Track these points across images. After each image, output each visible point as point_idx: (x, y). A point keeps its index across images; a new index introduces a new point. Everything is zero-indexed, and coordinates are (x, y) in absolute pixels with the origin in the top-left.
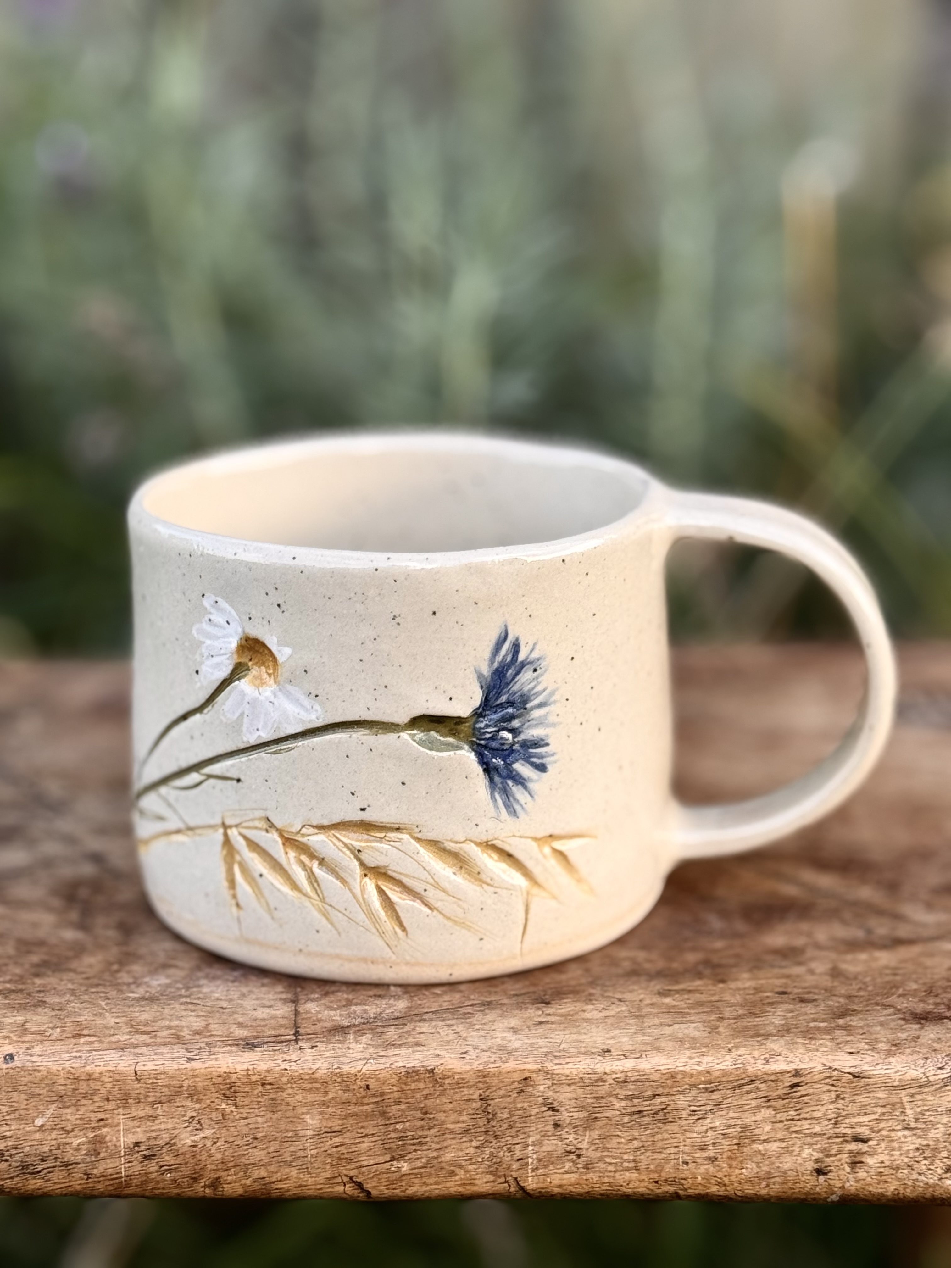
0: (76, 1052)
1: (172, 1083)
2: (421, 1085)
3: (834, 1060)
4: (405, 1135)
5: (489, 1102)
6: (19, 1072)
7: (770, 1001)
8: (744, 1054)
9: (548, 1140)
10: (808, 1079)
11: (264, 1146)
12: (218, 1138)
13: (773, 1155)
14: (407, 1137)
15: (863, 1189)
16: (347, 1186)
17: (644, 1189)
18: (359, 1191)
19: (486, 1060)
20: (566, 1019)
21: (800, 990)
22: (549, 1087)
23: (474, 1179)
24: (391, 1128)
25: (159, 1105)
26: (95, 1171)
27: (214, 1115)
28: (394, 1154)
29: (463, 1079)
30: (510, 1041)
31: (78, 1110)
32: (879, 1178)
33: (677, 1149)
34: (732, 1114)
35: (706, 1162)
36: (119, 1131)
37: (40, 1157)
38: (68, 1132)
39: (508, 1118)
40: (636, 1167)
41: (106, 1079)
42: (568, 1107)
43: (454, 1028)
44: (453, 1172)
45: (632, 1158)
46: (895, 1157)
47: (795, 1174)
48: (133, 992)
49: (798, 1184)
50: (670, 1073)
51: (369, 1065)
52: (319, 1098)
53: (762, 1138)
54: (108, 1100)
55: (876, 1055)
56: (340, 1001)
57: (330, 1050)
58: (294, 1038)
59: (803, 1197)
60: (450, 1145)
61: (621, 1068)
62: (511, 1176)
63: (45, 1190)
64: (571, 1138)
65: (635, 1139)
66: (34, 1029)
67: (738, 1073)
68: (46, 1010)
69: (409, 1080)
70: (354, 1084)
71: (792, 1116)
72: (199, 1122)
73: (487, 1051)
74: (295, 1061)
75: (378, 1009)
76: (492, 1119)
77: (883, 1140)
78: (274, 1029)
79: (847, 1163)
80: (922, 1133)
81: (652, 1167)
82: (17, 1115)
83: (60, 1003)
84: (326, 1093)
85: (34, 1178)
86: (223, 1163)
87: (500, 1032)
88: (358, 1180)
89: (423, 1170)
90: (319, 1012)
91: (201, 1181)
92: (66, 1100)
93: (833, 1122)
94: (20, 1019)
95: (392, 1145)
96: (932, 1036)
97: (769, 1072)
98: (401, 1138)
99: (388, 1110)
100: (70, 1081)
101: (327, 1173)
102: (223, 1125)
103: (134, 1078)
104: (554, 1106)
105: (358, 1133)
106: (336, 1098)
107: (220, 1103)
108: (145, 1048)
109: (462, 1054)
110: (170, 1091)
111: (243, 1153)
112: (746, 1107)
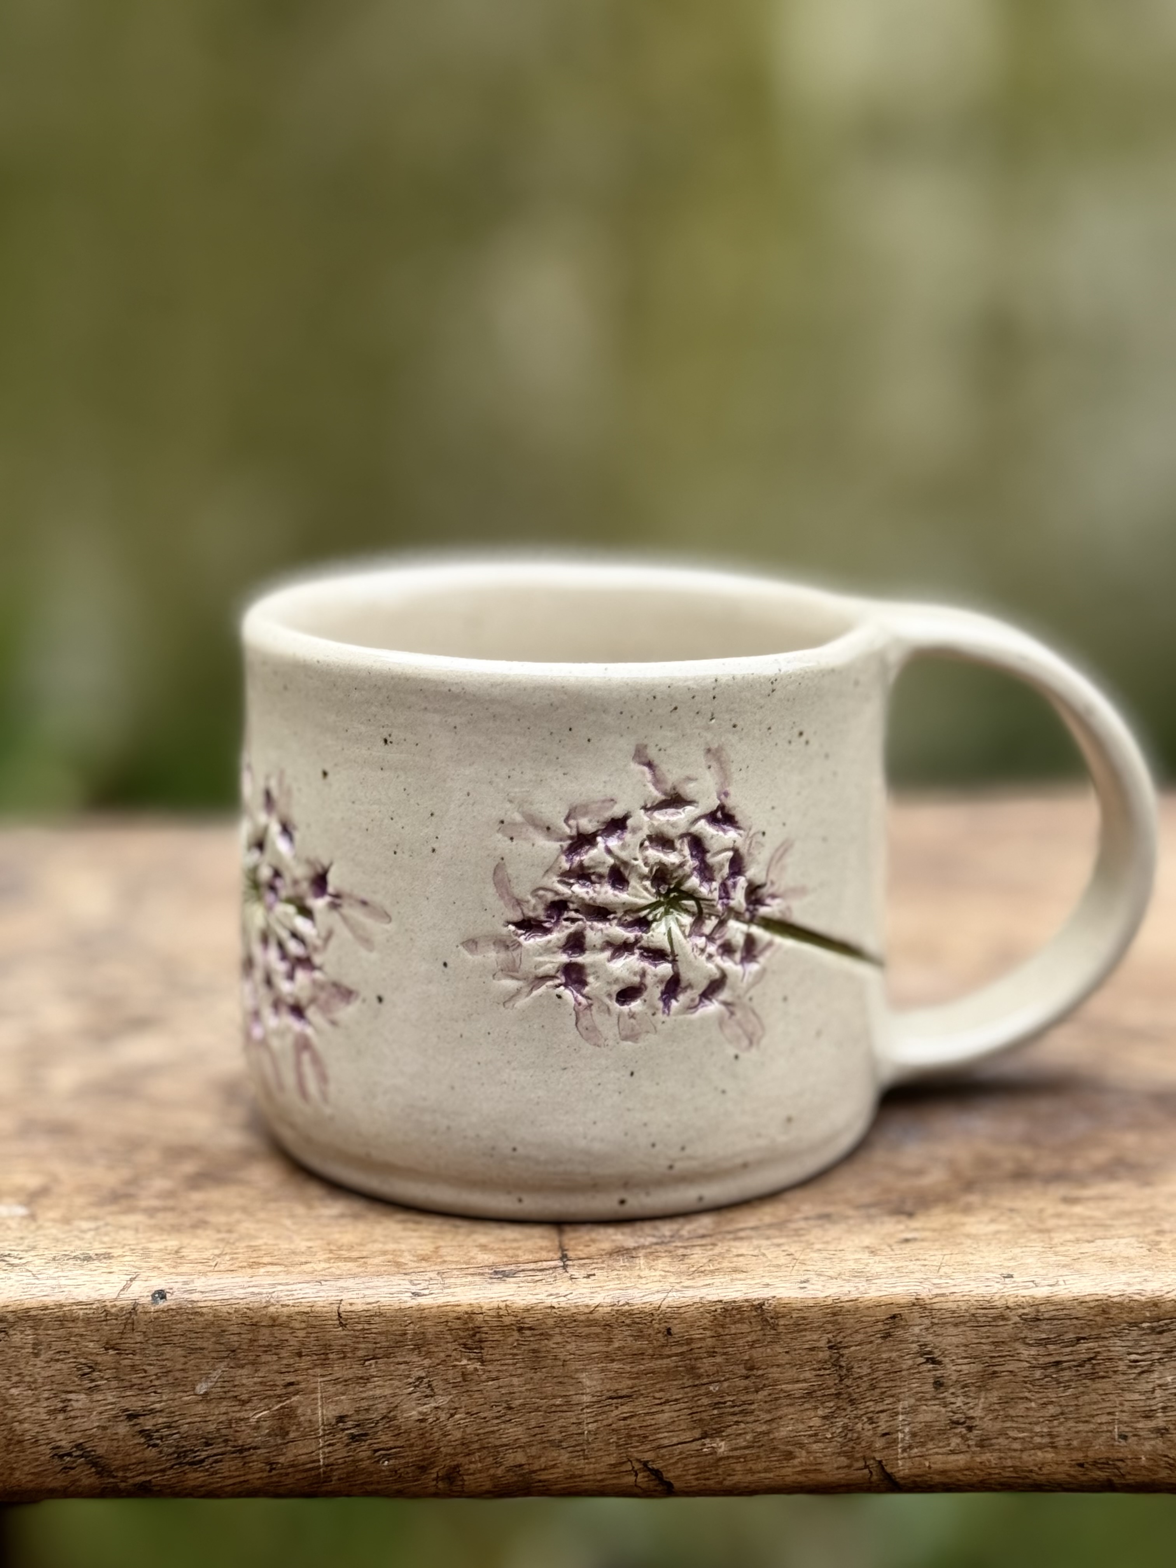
1: (389, 1328)
2: (745, 1328)
4: (722, 1401)
5: (842, 1351)
6: (173, 1316)
9: (926, 1405)
11: (522, 1419)
12: (456, 1408)
14: (725, 1403)
16: (640, 1475)
17: (1064, 1476)
18: (657, 1482)
19: (836, 1290)
20: (940, 1235)
22: (927, 1329)
23: (820, 1464)
24: (703, 1390)
25: (372, 1361)
26: (282, 1459)
27: (450, 1375)
28: (706, 1429)
29: (804, 1318)
30: (867, 1265)
31: (256, 1371)
33: (1112, 1417)
35: (1152, 1436)
36: (317, 1399)
37: (203, 1440)
38: (244, 1403)
39: (869, 1374)
40: (1052, 1443)
41: (297, 1325)
42: (954, 1358)
43: (785, 1248)
44: (791, 1453)
45: (1045, 1430)
50: (1100, 1306)
51: (669, 1299)
52: (600, 1347)
54: (300, 1355)
57: (614, 1280)
58: (562, 1264)
60: (786, 1415)
61: (1029, 1300)
62: (874, 1458)
63: (210, 1488)
64: (959, 1402)
65: (1051, 1403)
66: (194, 1256)
68: (209, 1232)
69: (728, 1320)
70: (649, 1328)
72: (430, 1386)
73: (836, 1278)
74: (565, 1296)
76: (847, 1376)
78: (531, 1252)
81: (1075, 1443)
82: (170, 1378)
83: (228, 1223)
84: (610, 1341)
85: (195, 1471)
86: (463, 1444)
87: (851, 1252)
88: (654, 1466)
89: (747, 1452)
91: (433, 1471)
92: (240, 1355)
94: (172, 1243)
95: (704, 1416)
98: (716, 1405)
99: (698, 1364)
100: (246, 1328)
101: (611, 1457)
102: (463, 1390)
103: (337, 1322)
104: (935, 1356)
105: (655, 1398)
106: (624, 1347)
107: (459, 1357)
108: (352, 1280)
109: (802, 1282)
110: (387, 1341)
111: (492, 1429)
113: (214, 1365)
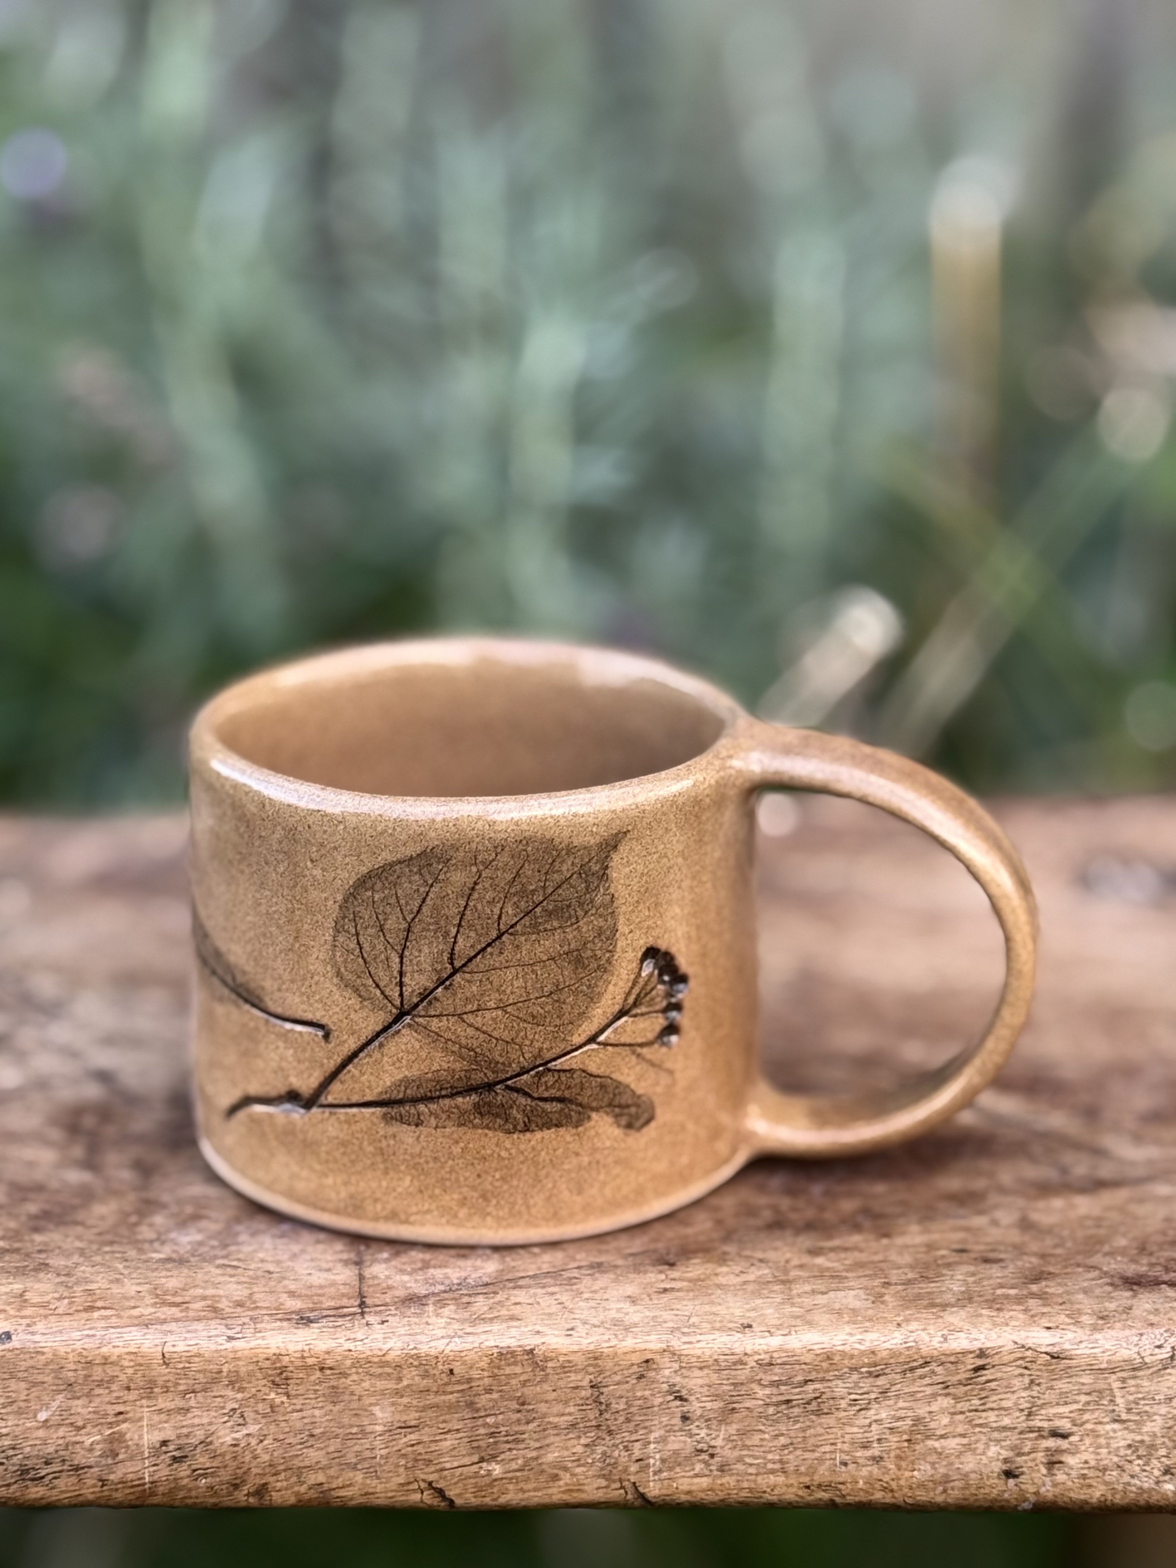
0: (90, 1329)
1: (208, 1368)
2: (518, 1369)
3: (1028, 1337)
4: (498, 1430)
5: (602, 1390)
6: (19, 1355)
7: (946, 1261)
8: (918, 1330)
9: (674, 1436)
10: (996, 1360)
11: (322, 1445)
12: (265, 1435)
13: (952, 1454)
14: (499, 1433)
15: (1062, 1494)
16: (425, 1493)
17: (792, 1496)
18: (440, 1499)
19: (598, 1338)
20: (695, 1285)
21: (982, 1247)
22: (676, 1372)
23: (581, 1485)
24: (480, 1422)
25: (192, 1395)
26: (112, 1477)
27: (260, 1407)
28: (483, 1454)
29: (569, 1362)
30: (627, 1314)
31: (90, 1402)
32: (1082, 1481)
33: (834, 1447)
34: (901, 1404)
35: (869, 1463)
36: (143, 1426)
37: (44, 1460)
38: (79, 1429)
39: (624, 1410)
40: (782, 1468)
41: (126, 1363)
42: (699, 1396)
43: (558, 1296)
44: (557, 1475)
45: (777, 1457)
46: (1103, 1456)
47: (979, 1477)
48: (156, 1251)
49: (982, 1491)
50: (825, 1353)
51: (452, 1344)
52: (391, 1385)
53: (938, 1433)
54: (128, 1389)
55: (1078, 1330)
56: (414, 1262)
57: (404, 1326)
58: (360, 1311)
59: (986, 1504)
60: (553, 1443)
61: (765, 1348)
62: (629, 1480)
63: (49, 1500)
64: (703, 1433)
65: (782, 1435)
66: (36, 1300)
67: (911, 1352)
68: (49, 1276)
69: (503, 1362)
70: (433, 1369)
71: (976, 1405)
72: (242, 1416)
73: (599, 1327)
74: (362, 1340)
75: (463, 1274)
76: (606, 1411)
77: (1088, 1435)
78: (333, 1298)
79: (1042, 1463)
80: (1134, 1427)
81: (803, 1469)
82: (14, 1407)
83: (67, 1267)
84: (400, 1379)
85: (36, 1486)
86: (270, 1465)
87: (613, 1302)
88: (439, 1486)
89: (518, 1474)
90: (388, 1277)
91: (245, 1488)
92: (76, 1389)
93: (1026, 1413)
94: (18, 1287)
95: (481, 1443)
96: (1147, 1306)
97: (948, 1352)
98: (492, 1435)
99: (476, 1399)
100: (81, 1365)
101: (401, 1478)
102: (271, 1419)
103: (161, 1361)
104: (683, 1394)
105: (439, 1428)
106: (412, 1385)
107: (267, 1392)
108: (174, 1324)
109: (568, 1330)
110: (205, 1378)
111: (296, 1453)
112: (919, 1395)
113: (53, 1396)
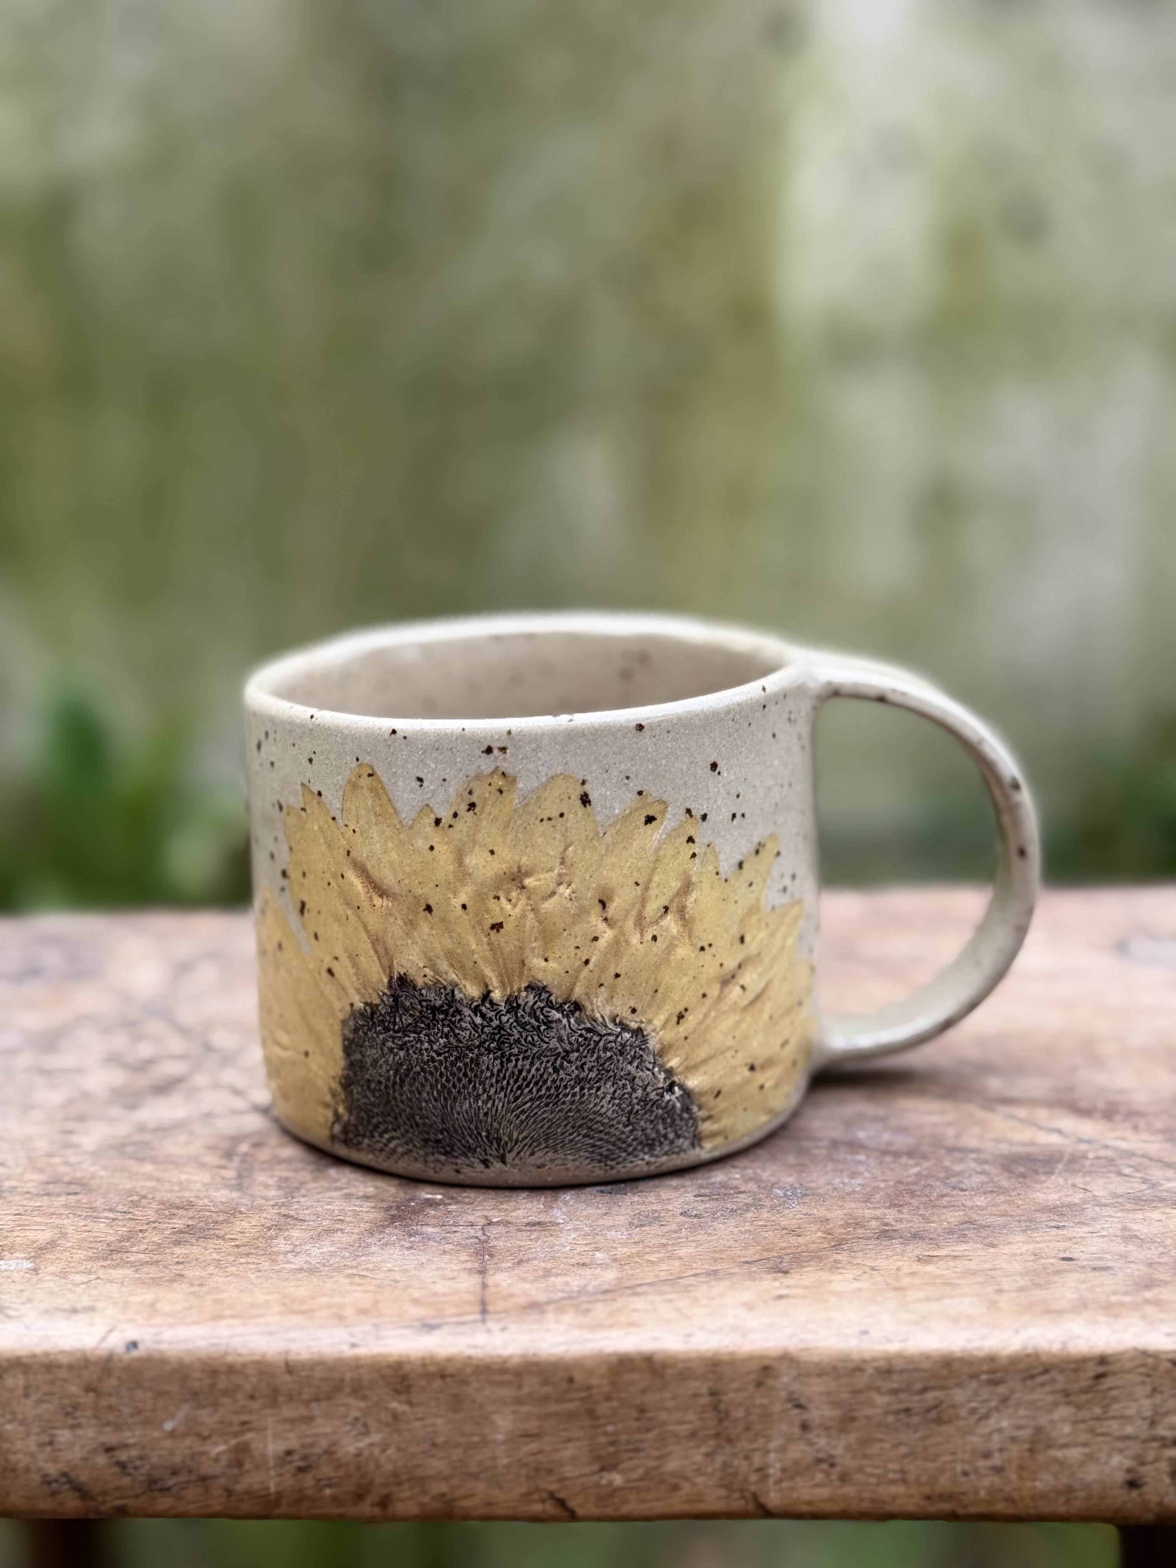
1: (331, 1376)
2: (637, 1377)
4: (618, 1439)
5: (721, 1397)
6: (144, 1364)
7: (1055, 1269)
9: (794, 1445)
10: (1117, 1368)
11: (445, 1454)
12: (388, 1445)
13: (1074, 1464)
14: (620, 1441)
16: (547, 1503)
17: (914, 1507)
18: (562, 1510)
20: (810, 1292)
21: (1088, 1256)
22: (794, 1379)
23: (702, 1495)
24: (600, 1430)
25: (315, 1404)
26: (239, 1488)
27: (383, 1416)
28: (603, 1463)
29: (687, 1368)
30: (744, 1320)
31: (216, 1411)
33: (955, 1456)
34: (1022, 1412)
35: (990, 1473)
36: (267, 1436)
37: (171, 1470)
38: (205, 1439)
39: (744, 1418)
40: (903, 1478)
41: (250, 1371)
42: (818, 1404)
43: (675, 1303)
44: (678, 1485)
45: (898, 1467)
47: (1102, 1487)
48: (291, 1263)
49: (1105, 1501)
50: (944, 1359)
52: (512, 1392)
53: (1060, 1442)
54: (252, 1397)
56: (536, 1270)
57: (524, 1333)
58: (481, 1318)
59: (1111, 1516)
60: (673, 1452)
62: (749, 1490)
63: (178, 1511)
64: (822, 1442)
65: (903, 1444)
66: (167, 1308)
67: (1030, 1359)
68: (183, 1286)
69: (622, 1370)
70: (554, 1376)
71: (1097, 1414)
72: (365, 1425)
73: (716, 1333)
74: (482, 1347)
75: (583, 1282)
76: (725, 1419)
78: (454, 1306)
79: (1166, 1473)
81: (924, 1479)
82: (141, 1417)
83: (201, 1277)
84: (520, 1387)
85: (164, 1496)
86: (394, 1475)
87: (731, 1308)
88: (559, 1496)
89: (639, 1484)
90: (510, 1285)
91: (370, 1498)
92: (202, 1398)
93: (1148, 1421)
94: (149, 1296)
95: (602, 1452)
97: (1068, 1358)
98: (613, 1443)
99: (596, 1407)
100: (206, 1374)
101: (522, 1487)
102: (394, 1428)
103: (285, 1370)
104: (802, 1401)
105: (560, 1437)
106: (532, 1392)
107: (390, 1400)
108: (299, 1332)
109: (687, 1335)
110: (328, 1386)
111: (419, 1462)
112: (1040, 1404)
113: (178, 1406)
